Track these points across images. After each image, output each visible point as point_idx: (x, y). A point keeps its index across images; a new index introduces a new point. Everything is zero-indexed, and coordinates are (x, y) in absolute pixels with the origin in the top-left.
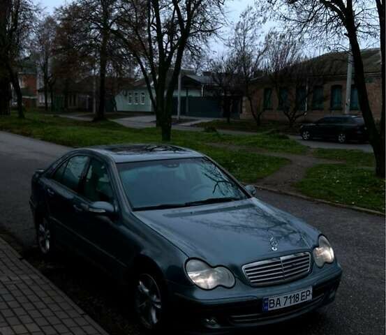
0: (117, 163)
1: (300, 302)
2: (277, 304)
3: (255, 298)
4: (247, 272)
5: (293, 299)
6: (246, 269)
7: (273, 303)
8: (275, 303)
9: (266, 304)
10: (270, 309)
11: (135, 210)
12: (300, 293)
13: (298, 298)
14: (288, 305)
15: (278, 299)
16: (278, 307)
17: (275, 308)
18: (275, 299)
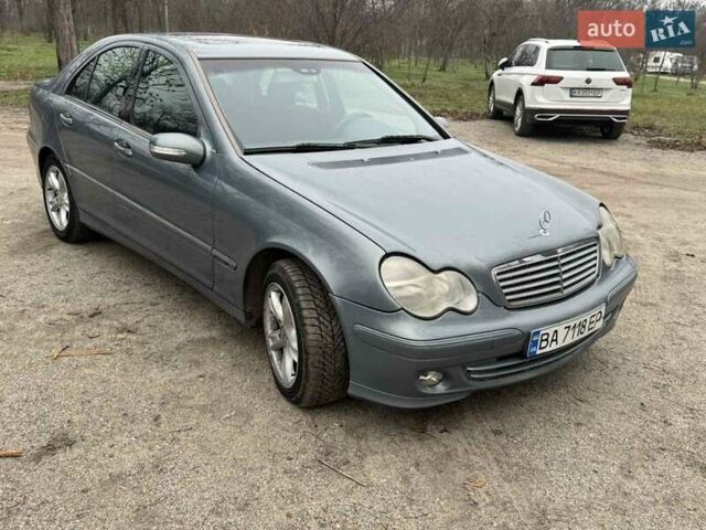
0: (200, 59)
1: (586, 333)
2: (552, 340)
3: (517, 332)
4: (501, 281)
5: (577, 330)
6: (498, 274)
7: (547, 340)
8: (550, 340)
9: (535, 343)
10: (539, 352)
11: (248, 152)
12: (588, 318)
13: (584, 326)
14: (569, 341)
15: (556, 331)
16: (554, 346)
17: (548, 349)
18: (551, 332)
